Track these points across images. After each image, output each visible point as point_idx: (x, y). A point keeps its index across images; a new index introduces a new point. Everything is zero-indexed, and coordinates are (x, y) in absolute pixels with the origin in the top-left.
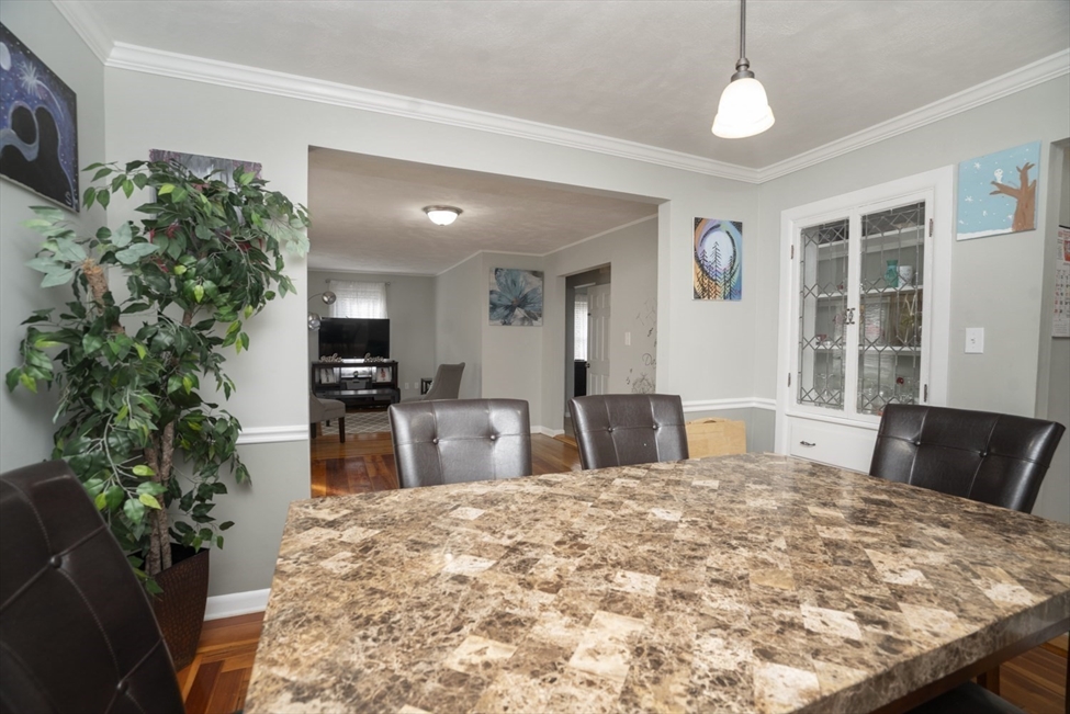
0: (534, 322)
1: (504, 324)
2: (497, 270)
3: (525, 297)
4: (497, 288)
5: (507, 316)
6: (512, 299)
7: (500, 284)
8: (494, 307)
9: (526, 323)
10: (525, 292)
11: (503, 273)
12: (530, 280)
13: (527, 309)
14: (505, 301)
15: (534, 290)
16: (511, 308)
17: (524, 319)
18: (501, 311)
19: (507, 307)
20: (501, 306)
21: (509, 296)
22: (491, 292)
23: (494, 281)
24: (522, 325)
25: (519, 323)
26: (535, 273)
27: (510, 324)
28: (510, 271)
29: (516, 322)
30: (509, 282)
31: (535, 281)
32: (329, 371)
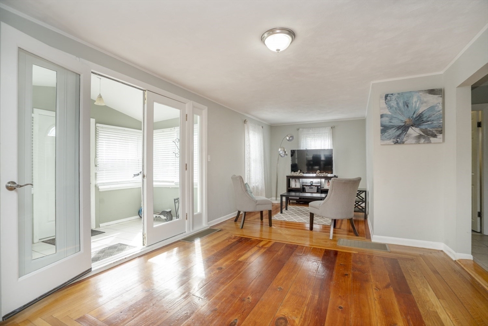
0: (432, 139)
1: (397, 143)
2: (386, 96)
3: (420, 116)
4: (387, 112)
5: (399, 136)
6: (405, 119)
7: (390, 107)
8: (385, 129)
9: (422, 141)
10: (420, 111)
11: (394, 97)
12: (425, 100)
13: (423, 127)
14: (396, 122)
15: (432, 108)
16: (404, 128)
17: (420, 137)
18: (393, 132)
19: (399, 128)
20: (392, 127)
21: (401, 118)
22: (382, 116)
23: (385, 105)
24: (418, 143)
25: (414, 141)
26: (432, 92)
27: (403, 143)
28: (401, 94)
29: (410, 141)
30: (401, 105)
31: (434, 100)
32: (297, 180)
